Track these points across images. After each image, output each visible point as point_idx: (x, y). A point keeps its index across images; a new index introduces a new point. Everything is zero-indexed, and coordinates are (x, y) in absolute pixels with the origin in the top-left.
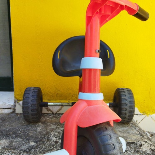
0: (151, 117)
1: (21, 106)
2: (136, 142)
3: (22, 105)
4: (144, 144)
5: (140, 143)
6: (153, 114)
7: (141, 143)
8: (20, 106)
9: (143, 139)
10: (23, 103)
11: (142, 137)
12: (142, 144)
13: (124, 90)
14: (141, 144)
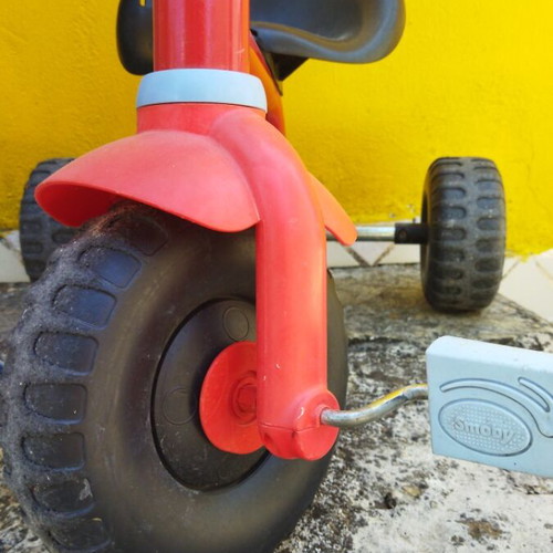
0: (538, 264)
1: (15, 250)
2: (515, 338)
3: (19, 248)
4: (547, 344)
5: (533, 340)
6: (540, 252)
7: (536, 339)
8: (11, 252)
9: (537, 326)
10: (24, 243)
11: (530, 320)
12: (542, 342)
13: (460, 164)
14: (536, 343)
